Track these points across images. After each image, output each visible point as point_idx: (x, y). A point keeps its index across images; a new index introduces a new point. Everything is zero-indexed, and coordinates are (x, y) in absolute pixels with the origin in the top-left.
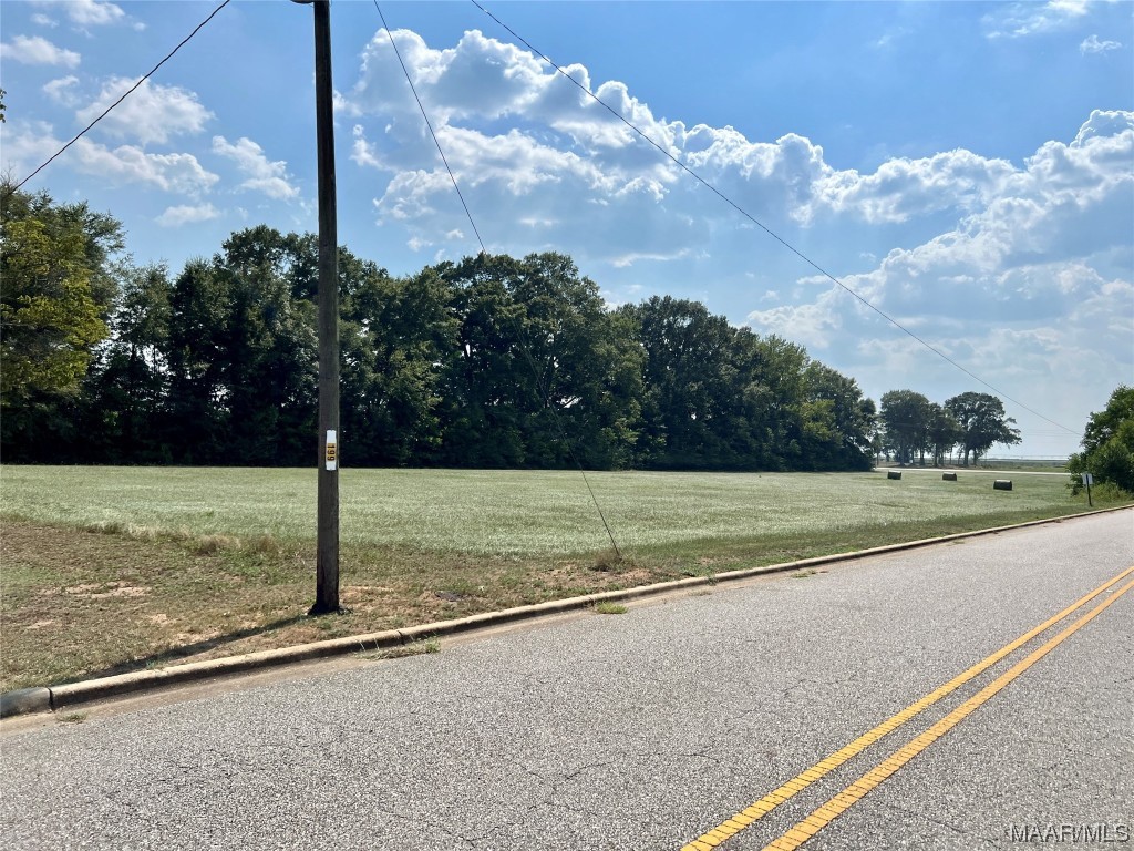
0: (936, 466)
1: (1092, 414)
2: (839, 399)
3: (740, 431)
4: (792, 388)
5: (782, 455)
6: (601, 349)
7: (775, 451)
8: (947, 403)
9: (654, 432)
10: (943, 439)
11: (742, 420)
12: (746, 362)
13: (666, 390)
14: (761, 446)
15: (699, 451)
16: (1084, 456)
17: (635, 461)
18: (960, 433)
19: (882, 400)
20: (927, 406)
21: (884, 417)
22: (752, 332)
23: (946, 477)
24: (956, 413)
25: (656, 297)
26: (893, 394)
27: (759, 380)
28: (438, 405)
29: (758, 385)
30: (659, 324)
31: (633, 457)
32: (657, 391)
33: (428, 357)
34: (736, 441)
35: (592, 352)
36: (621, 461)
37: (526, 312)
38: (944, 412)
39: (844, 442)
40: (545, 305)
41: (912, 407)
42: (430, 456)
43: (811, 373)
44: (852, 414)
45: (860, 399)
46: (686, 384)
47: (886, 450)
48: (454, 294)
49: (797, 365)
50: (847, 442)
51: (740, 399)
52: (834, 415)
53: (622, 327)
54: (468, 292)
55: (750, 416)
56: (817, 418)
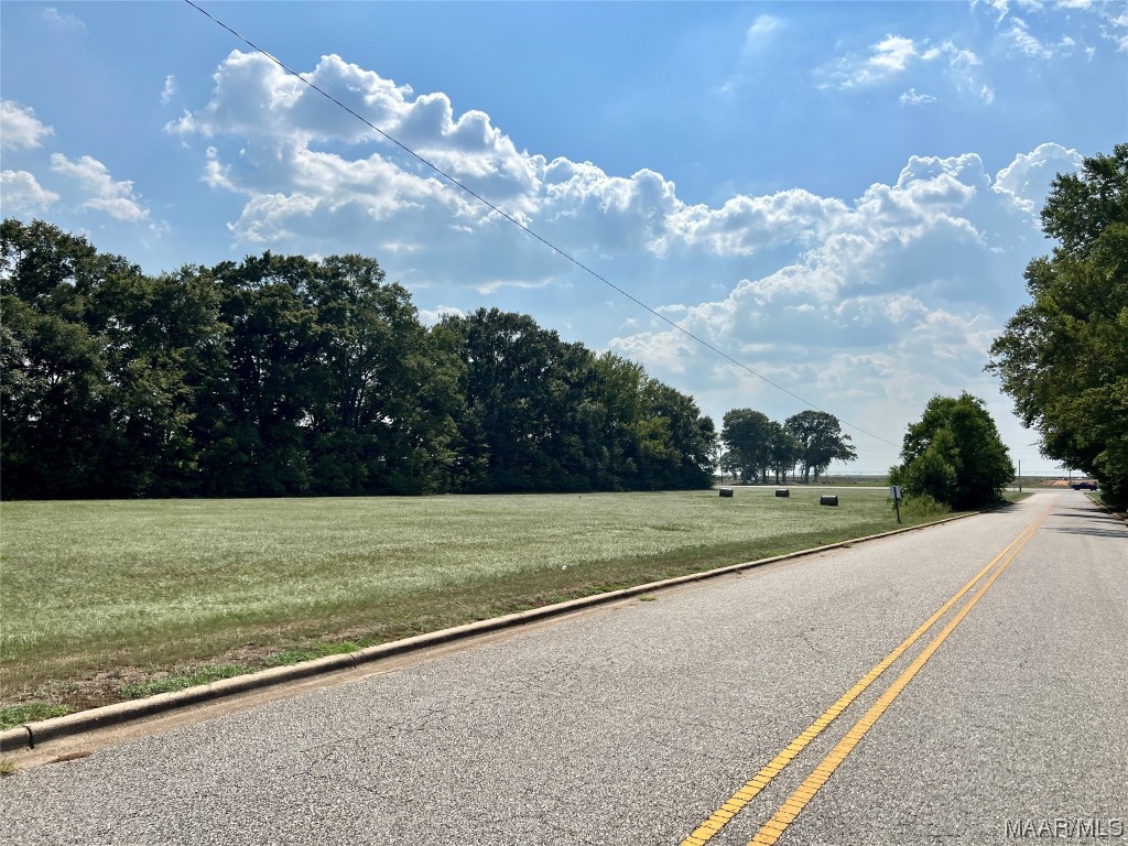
0: (778, 483)
1: (909, 425)
2: (676, 418)
3: (572, 450)
4: (629, 406)
5: (618, 474)
6: (411, 361)
7: (610, 470)
8: (788, 421)
9: (476, 452)
10: (784, 457)
11: (574, 438)
12: (581, 379)
13: (490, 407)
14: (595, 465)
15: (527, 472)
16: (902, 468)
17: (453, 484)
18: (799, 450)
19: (724, 419)
20: (767, 424)
21: (725, 436)
22: (585, 347)
23: (779, 494)
24: (795, 431)
25: (482, 309)
26: (735, 413)
27: (594, 397)
28: (191, 424)
29: (591, 402)
30: (488, 338)
31: (449, 480)
32: (480, 407)
33: (183, 366)
34: (568, 460)
35: (399, 363)
36: (435, 485)
37: (315, 318)
38: (785, 430)
39: (683, 460)
40: (342, 310)
41: (753, 425)
42: (179, 483)
43: (649, 391)
44: (691, 432)
45: (699, 417)
46: (514, 400)
47: (732, 469)
48: (227, 297)
49: (635, 383)
50: (686, 461)
51: (573, 416)
52: (670, 433)
53: (443, 339)
54: (246, 295)
55: (584, 434)
56: (653, 436)
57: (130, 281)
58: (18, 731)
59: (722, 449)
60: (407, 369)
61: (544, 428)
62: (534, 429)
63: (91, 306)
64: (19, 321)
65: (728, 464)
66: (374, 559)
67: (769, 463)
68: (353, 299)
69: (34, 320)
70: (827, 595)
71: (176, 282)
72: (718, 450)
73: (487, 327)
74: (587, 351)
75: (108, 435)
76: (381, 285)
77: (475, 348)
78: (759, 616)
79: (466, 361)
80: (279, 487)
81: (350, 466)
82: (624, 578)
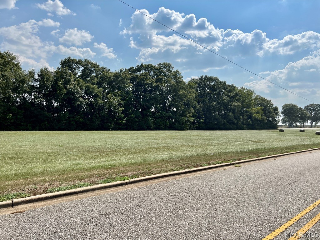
0: (301, 127)
2: (265, 107)
3: (230, 117)
4: (249, 104)
5: (245, 124)
6: (181, 92)
7: (243, 123)
8: (305, 107)
9: (200, 118)
10: (304, 119)
11: (231, 114)
12: (233, 95)
13: (204, 105)
14: (238, 122)
17: (193, 127)
18: (309, 117)
19: (282, 107)
20: (298, 108)
21: (282, 112)
22: (235, 86)
23: (301, 131)
24: (308, 110)
25: (202, 76)
26: (286, 105)
27: (238, 101)
28: (123, 111)
29: (237, 102)
30: (204, 84)
31: (192, 126)
32: (201, 105)
33: (121, 96)
34: (229, 120)
35: (178, 93)
36: (188, 127)
37: (155, 81)
38: (304, 110)
39: (267, 120)
40: (162, 79)
41: (292, 109)
42: (121, 127)
43: (256, 99)
44: (270, 111)
45: (273, 106)
46: (212, 102)
47: (285, 123)
48: (132, 76)
49: (251, 96)
50: (269, 121)
51: (231, 107)
52: (263, 112)
53: (190, 85)
54: (137, 76)
55: (234, 112)
56: (257, 113)
57: (107, 73)
58: (9, 202)
59: (281, 117)
60: (180, 94)
61: (222, 111)
62: (219, 111)
63: (98, 81)
64: (81, 85)
65: (284, 121)
66: (158, 149)
67: (298, 121)
68: (165, 75)
69: (85, 85)
70: (307, 168)
71: (119, 73)
72: (280, 117)
73: (204, 81)
74: (235, 87)
75: (103, 114)
76: (173, 71)
77: (200, 87)
78: (276, 175)
79: (197, 91)
80: (146, 128)
81: (164, 122)
82: (232, 159)
